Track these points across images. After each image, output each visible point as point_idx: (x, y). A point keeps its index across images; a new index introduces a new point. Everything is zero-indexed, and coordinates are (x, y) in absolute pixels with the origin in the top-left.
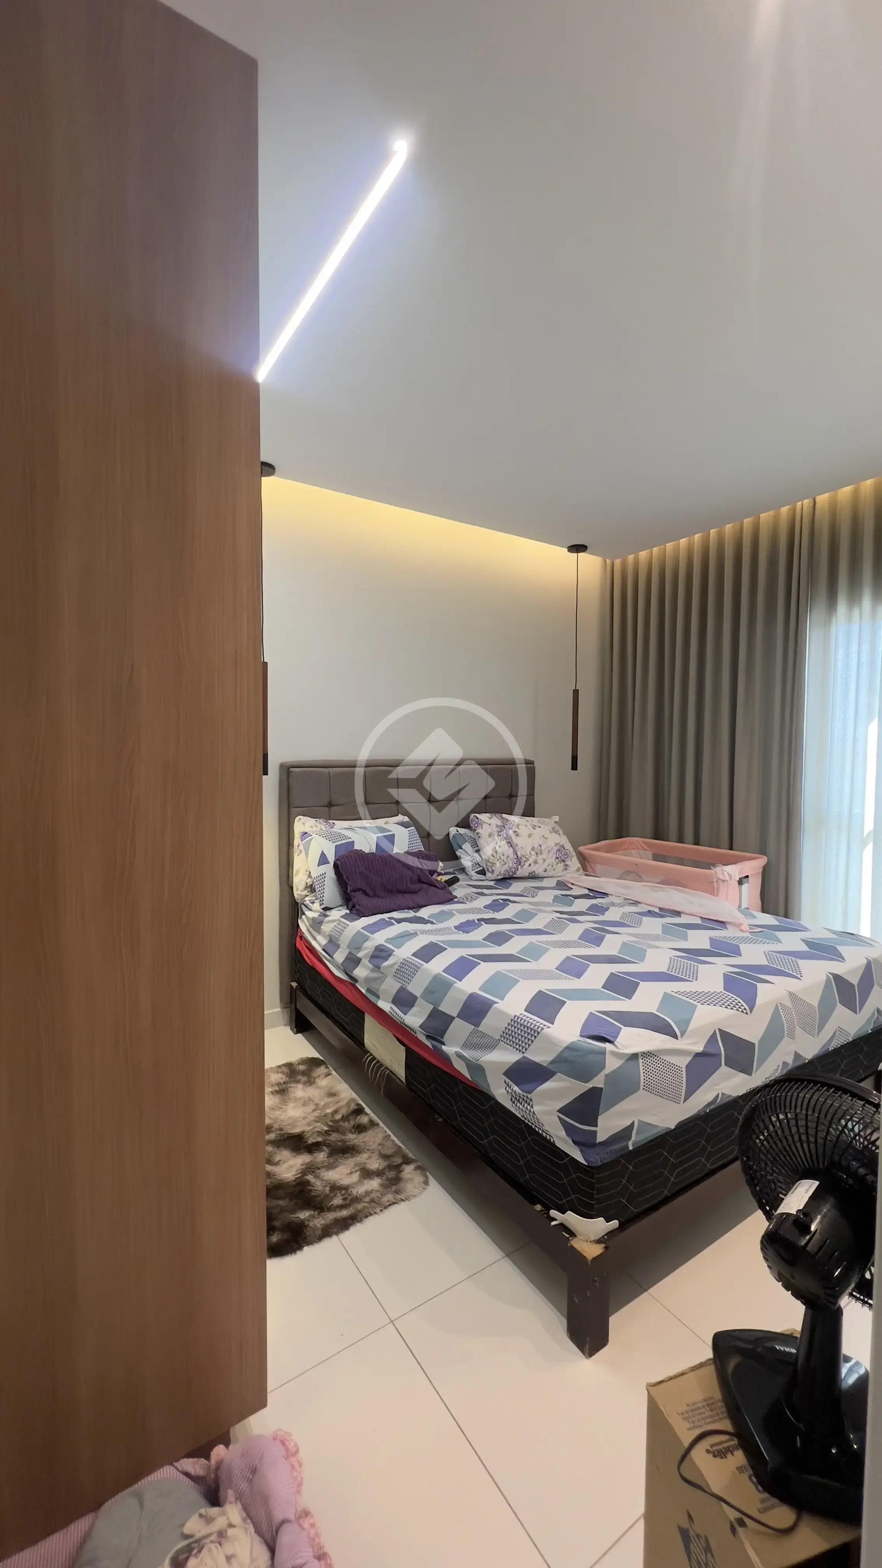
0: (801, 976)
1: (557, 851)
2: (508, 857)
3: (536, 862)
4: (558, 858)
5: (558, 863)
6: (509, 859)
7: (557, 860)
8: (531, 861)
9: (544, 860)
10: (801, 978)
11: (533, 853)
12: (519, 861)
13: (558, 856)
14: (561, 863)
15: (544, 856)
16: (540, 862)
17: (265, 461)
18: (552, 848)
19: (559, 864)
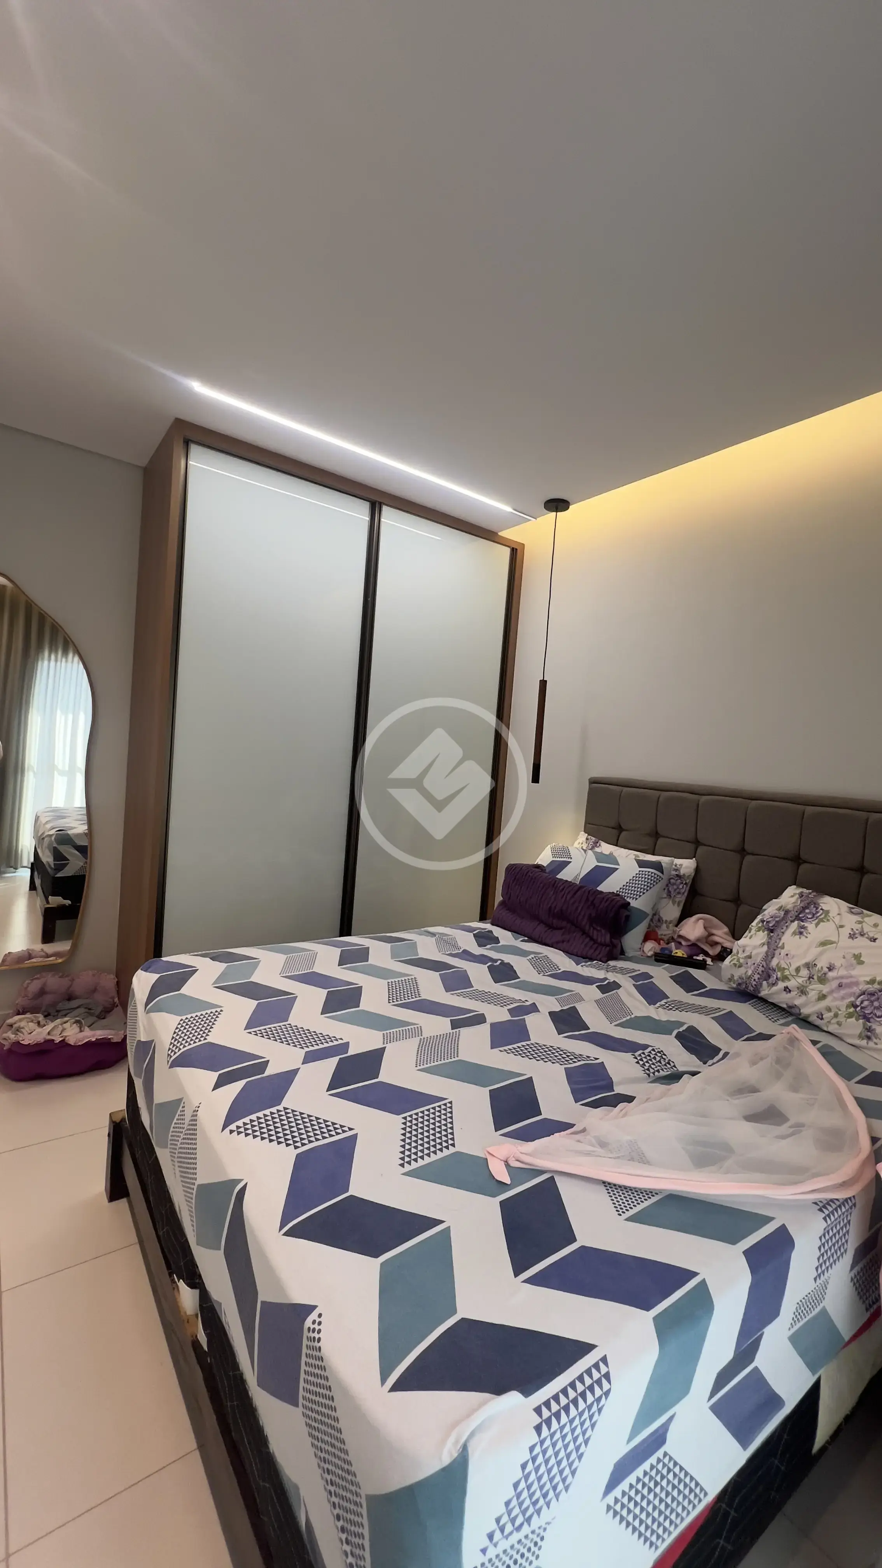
0: (231, 1132)
1: (864, 993)
2: (750, 957)
3: (803, 991)
4: (856, 1007)
5: (850, 1016)
6: (750, 962)
7: (852, 1010)
8: (792, 984)
9: (822, 997)
10: (227, 1130)
11: (804, 972)
12: (767, 974)
13: (858, 1003)
14: (857, 1020)
15: (825, 989)
16: (813, 995)
17: (561, 498)
18: (857, 984)
19: (853, 1019)
